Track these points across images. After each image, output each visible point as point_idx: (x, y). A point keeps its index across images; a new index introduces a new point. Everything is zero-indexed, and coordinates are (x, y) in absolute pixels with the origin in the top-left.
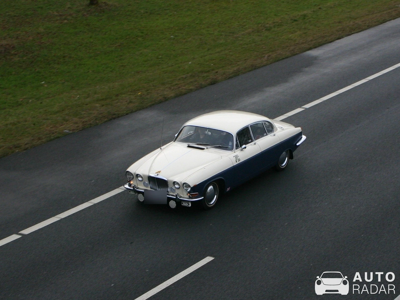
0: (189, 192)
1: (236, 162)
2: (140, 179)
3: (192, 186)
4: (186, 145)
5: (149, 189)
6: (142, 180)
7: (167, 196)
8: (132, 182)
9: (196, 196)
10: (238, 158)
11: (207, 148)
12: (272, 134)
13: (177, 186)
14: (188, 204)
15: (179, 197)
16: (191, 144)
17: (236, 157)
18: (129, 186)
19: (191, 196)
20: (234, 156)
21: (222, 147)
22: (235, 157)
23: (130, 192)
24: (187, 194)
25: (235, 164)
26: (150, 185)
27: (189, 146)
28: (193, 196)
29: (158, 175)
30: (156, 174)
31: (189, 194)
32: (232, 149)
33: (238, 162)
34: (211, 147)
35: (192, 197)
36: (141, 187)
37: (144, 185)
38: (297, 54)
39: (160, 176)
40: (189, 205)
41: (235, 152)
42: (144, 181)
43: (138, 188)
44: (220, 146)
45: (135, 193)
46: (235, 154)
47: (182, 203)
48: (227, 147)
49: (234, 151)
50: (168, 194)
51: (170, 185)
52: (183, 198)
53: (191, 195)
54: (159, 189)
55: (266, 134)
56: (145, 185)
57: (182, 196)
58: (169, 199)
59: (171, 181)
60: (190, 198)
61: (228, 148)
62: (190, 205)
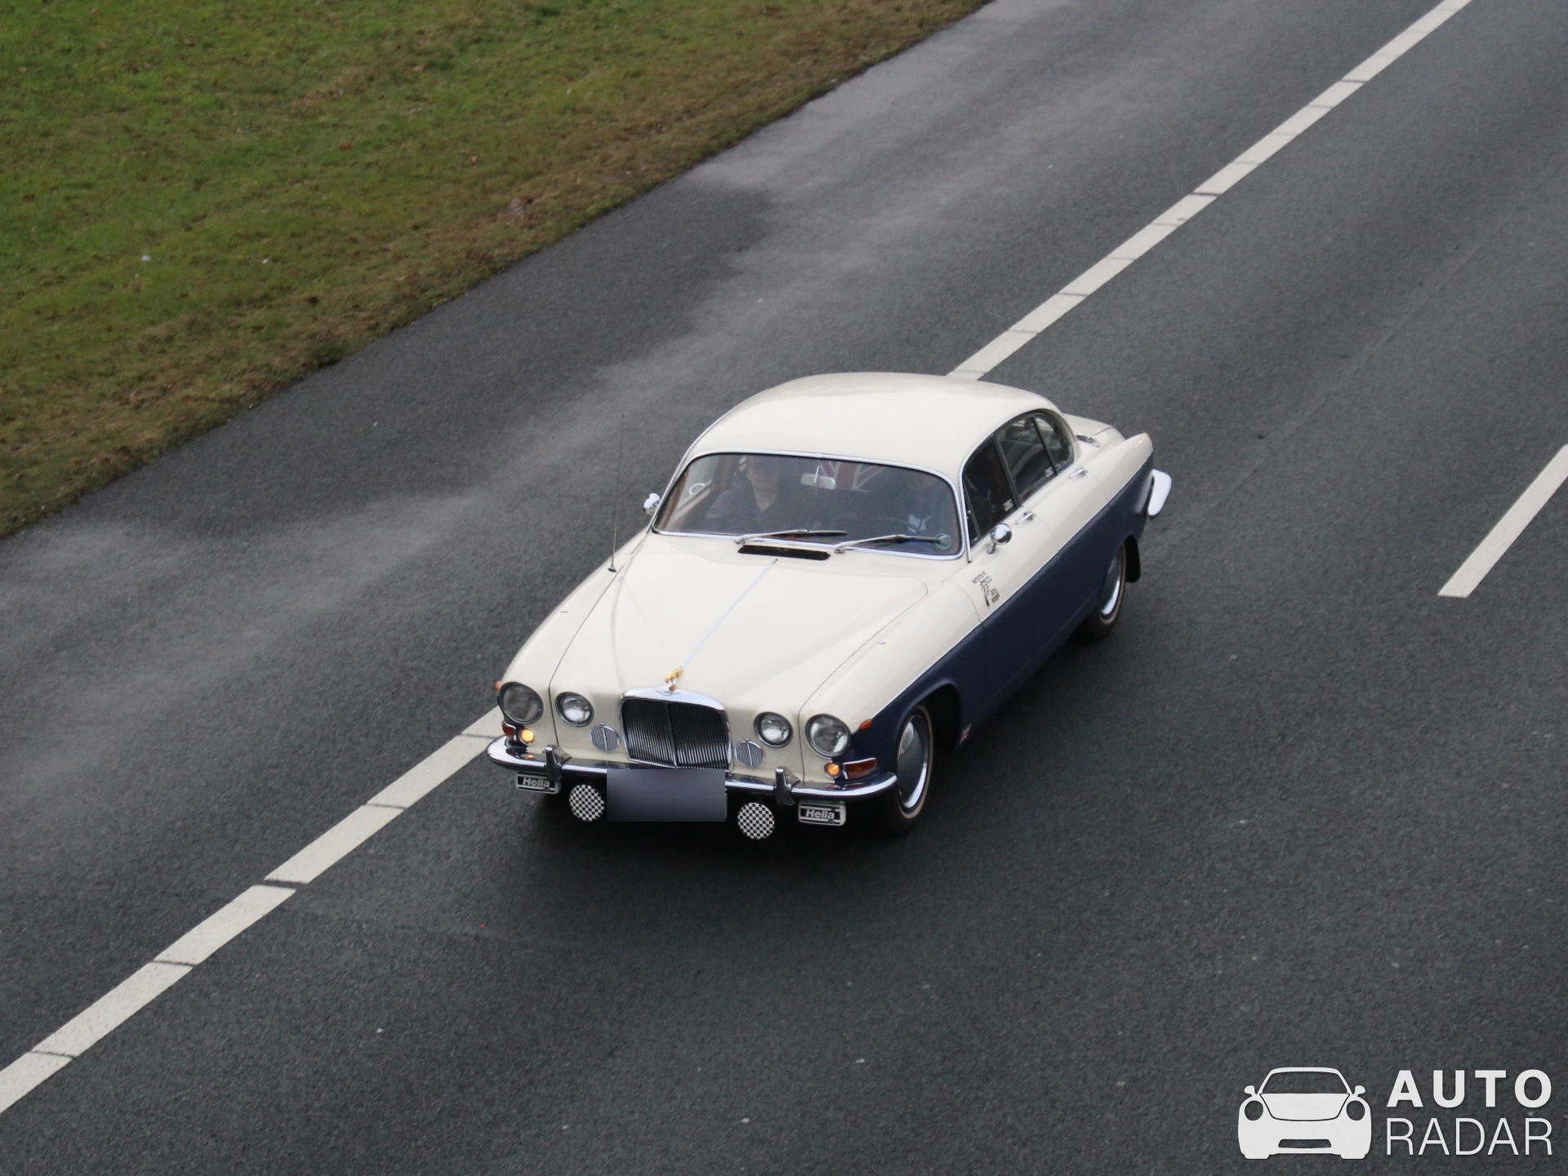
0: (837, 760)
1: (988, 604)
2: (575, 714)
3: (853, 728)
4: (727, 544)
5: (622, 758)
6: (587, 722)
7: (728, 783)
8: (527, 735)
9: (867, 772)
10: (991, 586)
11: (839, 551)
12: (1070, 471)
13: (772, 734)
14: (833, 815)
15: (789, 786)
16: (754, 539)
17: (982, 580)
18: (509, 751)
19: (845, 774)
20: (973, 578)
21: (908, 540)
22: (979, 583)
23: (520, 781)
24: (826, 769)
25: (986, 613)
26: (630, 736)
27: (747, 550)
28: (858, 774)
29: (672, 689)
30: (667, 687)
31: (836, 767)
32: (955, 549)
33: (995, 607)
34: (860, 545)
35: (851, 780)
36: (582, 754)
37: (595, 742)
38: (656, 184)
39: (684, 696)
40: (837, 816)
41: (969, 562)
42: (595, 722)
43: (566, 758)
44: (903, 536)
45: (548, 784)
46: (974, 570)
47: (804, 812)
48: (931, 541)
49: (965, 555)
50: (729, 777)
51: (739, 733)
52: (805, 785)
53: (849, 769)
54: (681, 755)
55: (1052, 473)
56: (602, 741)
57: (800, 777)
58: (738, 798)
59: (743, 714)
60: (842, 786)
61: (938, 542)
62: (842, 820)
